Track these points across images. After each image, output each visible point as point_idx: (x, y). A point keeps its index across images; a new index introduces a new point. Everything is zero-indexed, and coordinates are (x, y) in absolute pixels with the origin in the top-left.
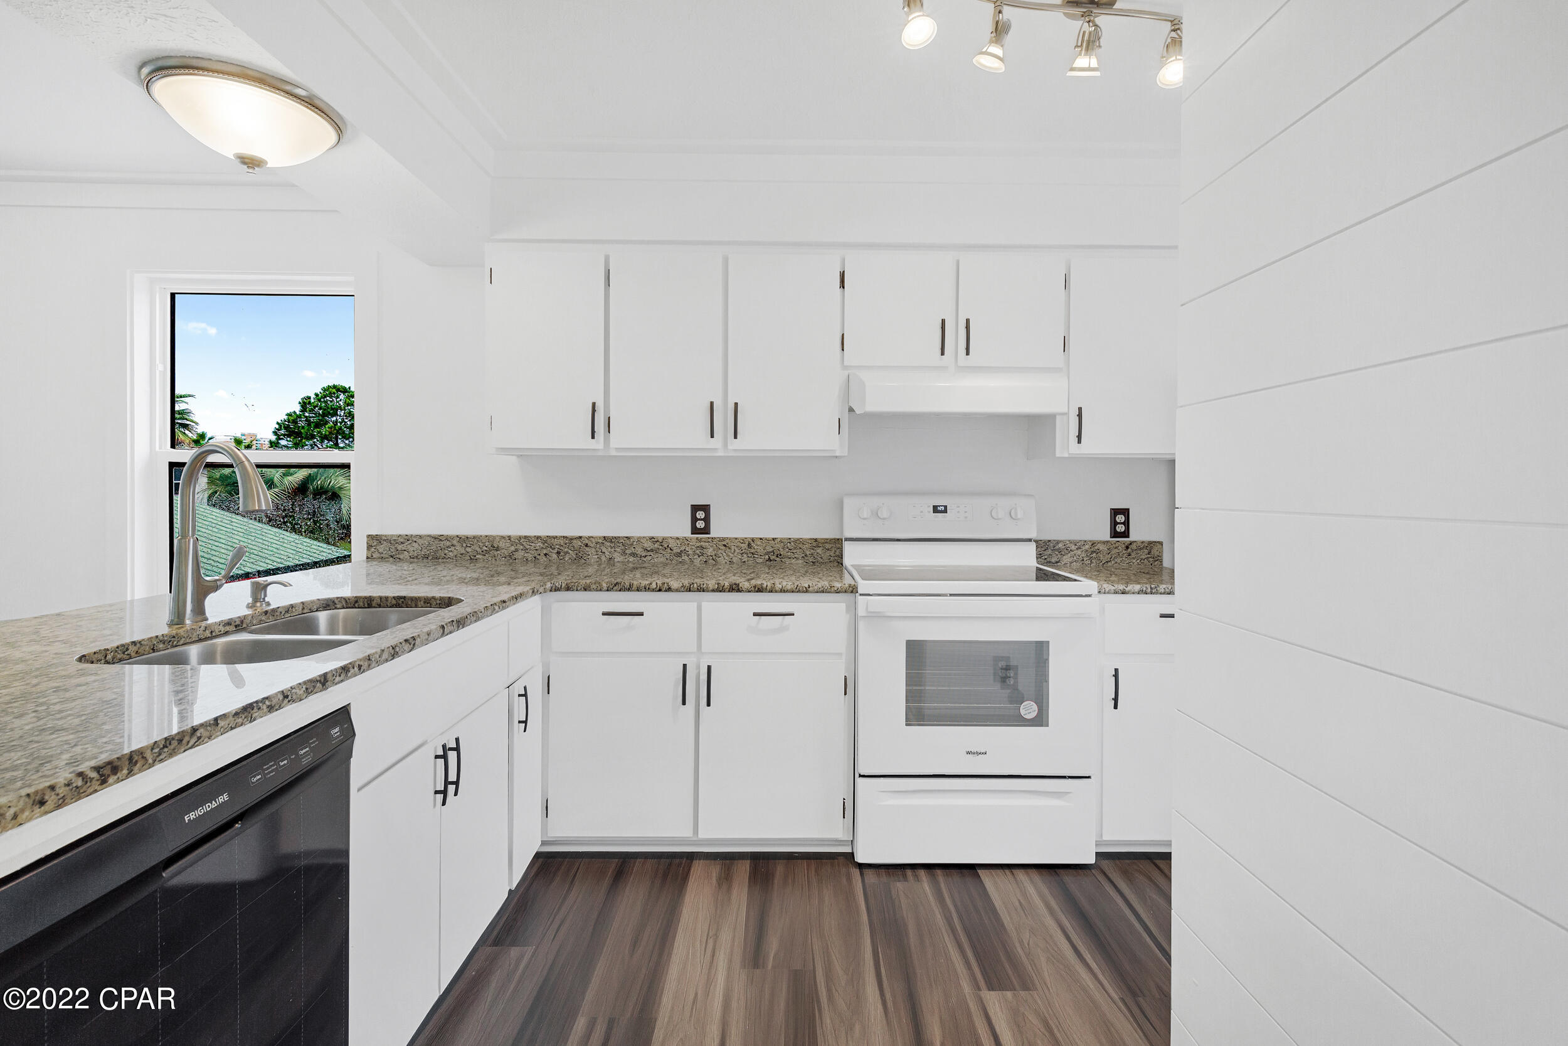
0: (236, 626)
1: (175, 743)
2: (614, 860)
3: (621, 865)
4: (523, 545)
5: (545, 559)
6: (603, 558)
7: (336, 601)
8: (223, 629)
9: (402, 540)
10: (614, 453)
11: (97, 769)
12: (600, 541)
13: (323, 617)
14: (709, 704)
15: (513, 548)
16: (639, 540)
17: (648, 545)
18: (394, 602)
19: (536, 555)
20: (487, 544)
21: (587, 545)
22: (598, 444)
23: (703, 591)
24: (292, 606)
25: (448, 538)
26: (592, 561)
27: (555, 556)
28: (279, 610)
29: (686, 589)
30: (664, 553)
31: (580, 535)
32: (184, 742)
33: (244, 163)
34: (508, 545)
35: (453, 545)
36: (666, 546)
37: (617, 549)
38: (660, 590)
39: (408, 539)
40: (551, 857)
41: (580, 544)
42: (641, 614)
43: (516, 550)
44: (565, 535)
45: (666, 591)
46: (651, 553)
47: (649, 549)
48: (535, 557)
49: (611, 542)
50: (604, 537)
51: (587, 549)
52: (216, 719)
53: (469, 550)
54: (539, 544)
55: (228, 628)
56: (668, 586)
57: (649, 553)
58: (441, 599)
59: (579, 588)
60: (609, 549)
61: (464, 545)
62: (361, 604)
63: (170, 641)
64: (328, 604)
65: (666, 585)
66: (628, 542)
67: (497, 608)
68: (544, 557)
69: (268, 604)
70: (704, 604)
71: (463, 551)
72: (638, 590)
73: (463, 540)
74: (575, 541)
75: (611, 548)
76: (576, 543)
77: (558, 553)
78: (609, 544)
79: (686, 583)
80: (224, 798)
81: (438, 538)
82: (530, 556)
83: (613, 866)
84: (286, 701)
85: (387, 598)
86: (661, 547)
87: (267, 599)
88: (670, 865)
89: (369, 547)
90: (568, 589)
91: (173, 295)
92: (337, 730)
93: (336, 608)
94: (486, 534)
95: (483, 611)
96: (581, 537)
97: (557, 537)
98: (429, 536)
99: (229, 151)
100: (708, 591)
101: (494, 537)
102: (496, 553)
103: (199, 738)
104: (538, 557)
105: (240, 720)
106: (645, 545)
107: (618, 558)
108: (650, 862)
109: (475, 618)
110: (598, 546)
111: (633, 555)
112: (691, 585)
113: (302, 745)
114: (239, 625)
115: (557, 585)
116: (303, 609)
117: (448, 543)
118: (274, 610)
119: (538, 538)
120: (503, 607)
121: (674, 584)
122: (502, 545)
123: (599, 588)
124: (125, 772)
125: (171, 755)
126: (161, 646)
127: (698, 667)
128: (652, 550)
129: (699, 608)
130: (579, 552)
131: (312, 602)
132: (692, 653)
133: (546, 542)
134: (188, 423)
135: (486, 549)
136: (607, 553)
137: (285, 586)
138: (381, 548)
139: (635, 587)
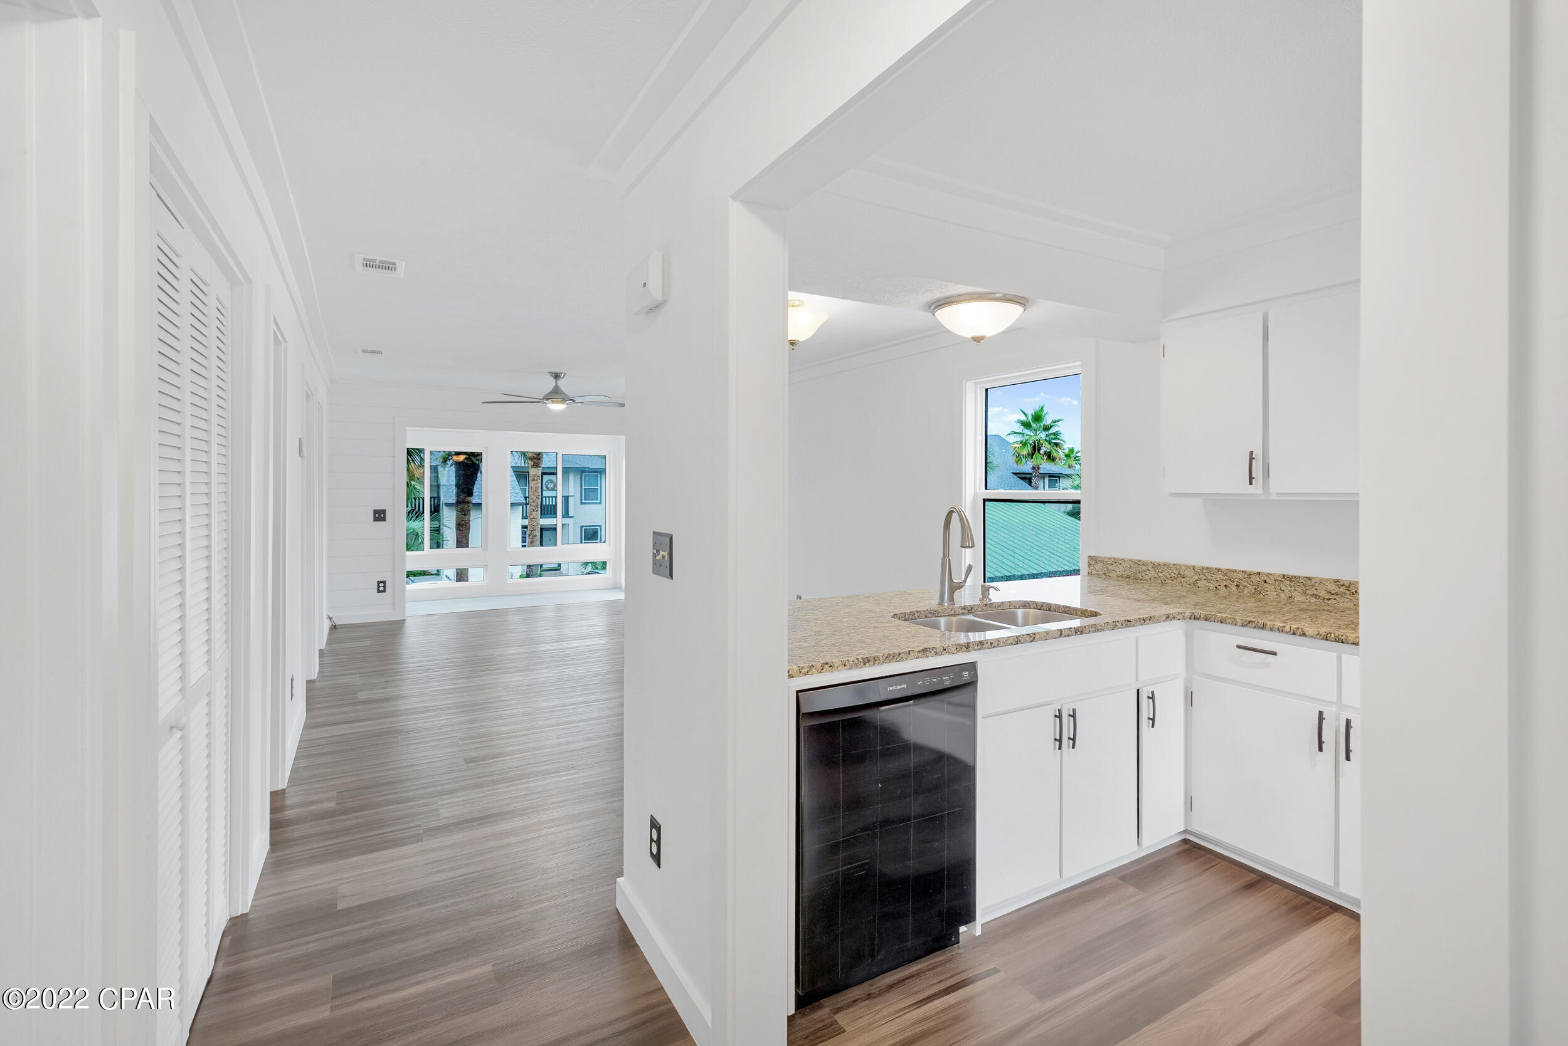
0: (968, 611)
1: (891, 657)
2: (1252, 875)
3: (1256, 881)
4: (1205, 575)
5: (1226, 590)
6: (1282, 596)
7: (1031, 604)
8: (961, 611)
9: (1111, 562)
10: (1274, 497)
11: (863, 658)
12: (1279, 579)
13: (1020, 612)
14: (1348, 758)
15: (1196, 577)
16: (1321, 582)
17: (1332, 588)
18: (1063, 610)
19: (1217, 585)
20: (1175, 571)
21: (1265, 582)
22: (1257, 489)
23: (1342, 642)
24: (1003, 603)
25: (1145, 564)
26: (1271, 597)
27: (1234, 588)
28: (994, 604)
29: (1322, 637)
30: (1351, 598)
31: (1259, 571)
32: (895, 658)
33: (975, 341)
34: (1192, 574)
35: (1148, 570)
36: (1354, 591)
37: (1297, 589)
38: (1294, 634)
39: (1116, 561)
40: (1196, 848)
41: (1258, 579)
42: (1275, 654)
43: (1200, 579)
44: (1243, 569)
45: (1300, 635)
46: (1336, 597)
47: (1333, 592)
48: (1216, 587)
49: (1291, 581)
50: (1284, 576)
51: (1266, 585)
52: (909, 651)
53: (1160, 575)
54: (1220, 576)
55: (964, 611)
56: (1303, 631)
57: (1333, 597)
58: (1091, 612)
59: (1216, 620)
60: (1289, 588)
61: (1157, 571)
62: (1045, 608)
63: (935, 614)
64: (1026, 605)
65: (1300, 630)
66: (1309, 582)
67: (1119, 625)
68: (1224, 588)
69: (990, 600)
70: (1344, 656)
71: (1156, 576)
72: (1271, 630)
73: (1156, 566)
74: (1253, 577)
75: (1291, 587)
76: (1256, 579)
77: (1238, 586)
78: (1288, 582)
79: (1323, 631)
80: (905, 686)
81: (1137, 563)
82: (1212, 586)
83: (1249, 878)
84: (945, 652)
85: (1059, 606)
86: (1347, 592)
87: (990, 597)
88: (1308, 903)
89: (1089, 565)
90: (1207, 619)
91: (987, 390)
92: (967, 673)
93: (1030, 608)
94: (1175, 563)
95: (1103, 625)
96: (1259, 573)
97: (1236, 571)
98: (1131, 560)
99: (969, 335)
100: (1348, 643)
101: (1181, 566)
102: (1182, 580)
103: (902, 658)
104: (1219, 587)
105: (921, 655)
106: (1329, 588)
107: (1298, 597)
108: (1287, 893)
109: (1094, 629)
110: (1277, 583)
111: (1316, 596)
112: (1327, 634)
113: (945, 674)
114: (970, 610)
115: (1196, 614)
116: (1010, 606)
117: (1145, 568)
118: (991, 604)
119: (1219, 570)
120: (1126, 625)
121: (1310, 631)
122: (1187, 573)
123: (1234, 623)
124: (872, 663)
125: (890, 662)
126: (930, 615)
127: (1338, 718)
128: (1336, 594)
129: (1339, 659)
130: (1258, 588)
131: (1016, 602)
132: (1333, 703)
133: (1225, 575)
134: (1059, 441)
135: (1174, 575)
136: (1286, 591)
137: (996, 590)
138: (1097, 567)
139: (1268, 627)
